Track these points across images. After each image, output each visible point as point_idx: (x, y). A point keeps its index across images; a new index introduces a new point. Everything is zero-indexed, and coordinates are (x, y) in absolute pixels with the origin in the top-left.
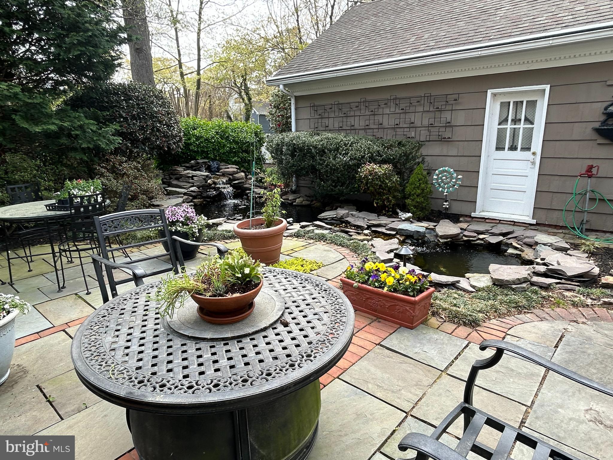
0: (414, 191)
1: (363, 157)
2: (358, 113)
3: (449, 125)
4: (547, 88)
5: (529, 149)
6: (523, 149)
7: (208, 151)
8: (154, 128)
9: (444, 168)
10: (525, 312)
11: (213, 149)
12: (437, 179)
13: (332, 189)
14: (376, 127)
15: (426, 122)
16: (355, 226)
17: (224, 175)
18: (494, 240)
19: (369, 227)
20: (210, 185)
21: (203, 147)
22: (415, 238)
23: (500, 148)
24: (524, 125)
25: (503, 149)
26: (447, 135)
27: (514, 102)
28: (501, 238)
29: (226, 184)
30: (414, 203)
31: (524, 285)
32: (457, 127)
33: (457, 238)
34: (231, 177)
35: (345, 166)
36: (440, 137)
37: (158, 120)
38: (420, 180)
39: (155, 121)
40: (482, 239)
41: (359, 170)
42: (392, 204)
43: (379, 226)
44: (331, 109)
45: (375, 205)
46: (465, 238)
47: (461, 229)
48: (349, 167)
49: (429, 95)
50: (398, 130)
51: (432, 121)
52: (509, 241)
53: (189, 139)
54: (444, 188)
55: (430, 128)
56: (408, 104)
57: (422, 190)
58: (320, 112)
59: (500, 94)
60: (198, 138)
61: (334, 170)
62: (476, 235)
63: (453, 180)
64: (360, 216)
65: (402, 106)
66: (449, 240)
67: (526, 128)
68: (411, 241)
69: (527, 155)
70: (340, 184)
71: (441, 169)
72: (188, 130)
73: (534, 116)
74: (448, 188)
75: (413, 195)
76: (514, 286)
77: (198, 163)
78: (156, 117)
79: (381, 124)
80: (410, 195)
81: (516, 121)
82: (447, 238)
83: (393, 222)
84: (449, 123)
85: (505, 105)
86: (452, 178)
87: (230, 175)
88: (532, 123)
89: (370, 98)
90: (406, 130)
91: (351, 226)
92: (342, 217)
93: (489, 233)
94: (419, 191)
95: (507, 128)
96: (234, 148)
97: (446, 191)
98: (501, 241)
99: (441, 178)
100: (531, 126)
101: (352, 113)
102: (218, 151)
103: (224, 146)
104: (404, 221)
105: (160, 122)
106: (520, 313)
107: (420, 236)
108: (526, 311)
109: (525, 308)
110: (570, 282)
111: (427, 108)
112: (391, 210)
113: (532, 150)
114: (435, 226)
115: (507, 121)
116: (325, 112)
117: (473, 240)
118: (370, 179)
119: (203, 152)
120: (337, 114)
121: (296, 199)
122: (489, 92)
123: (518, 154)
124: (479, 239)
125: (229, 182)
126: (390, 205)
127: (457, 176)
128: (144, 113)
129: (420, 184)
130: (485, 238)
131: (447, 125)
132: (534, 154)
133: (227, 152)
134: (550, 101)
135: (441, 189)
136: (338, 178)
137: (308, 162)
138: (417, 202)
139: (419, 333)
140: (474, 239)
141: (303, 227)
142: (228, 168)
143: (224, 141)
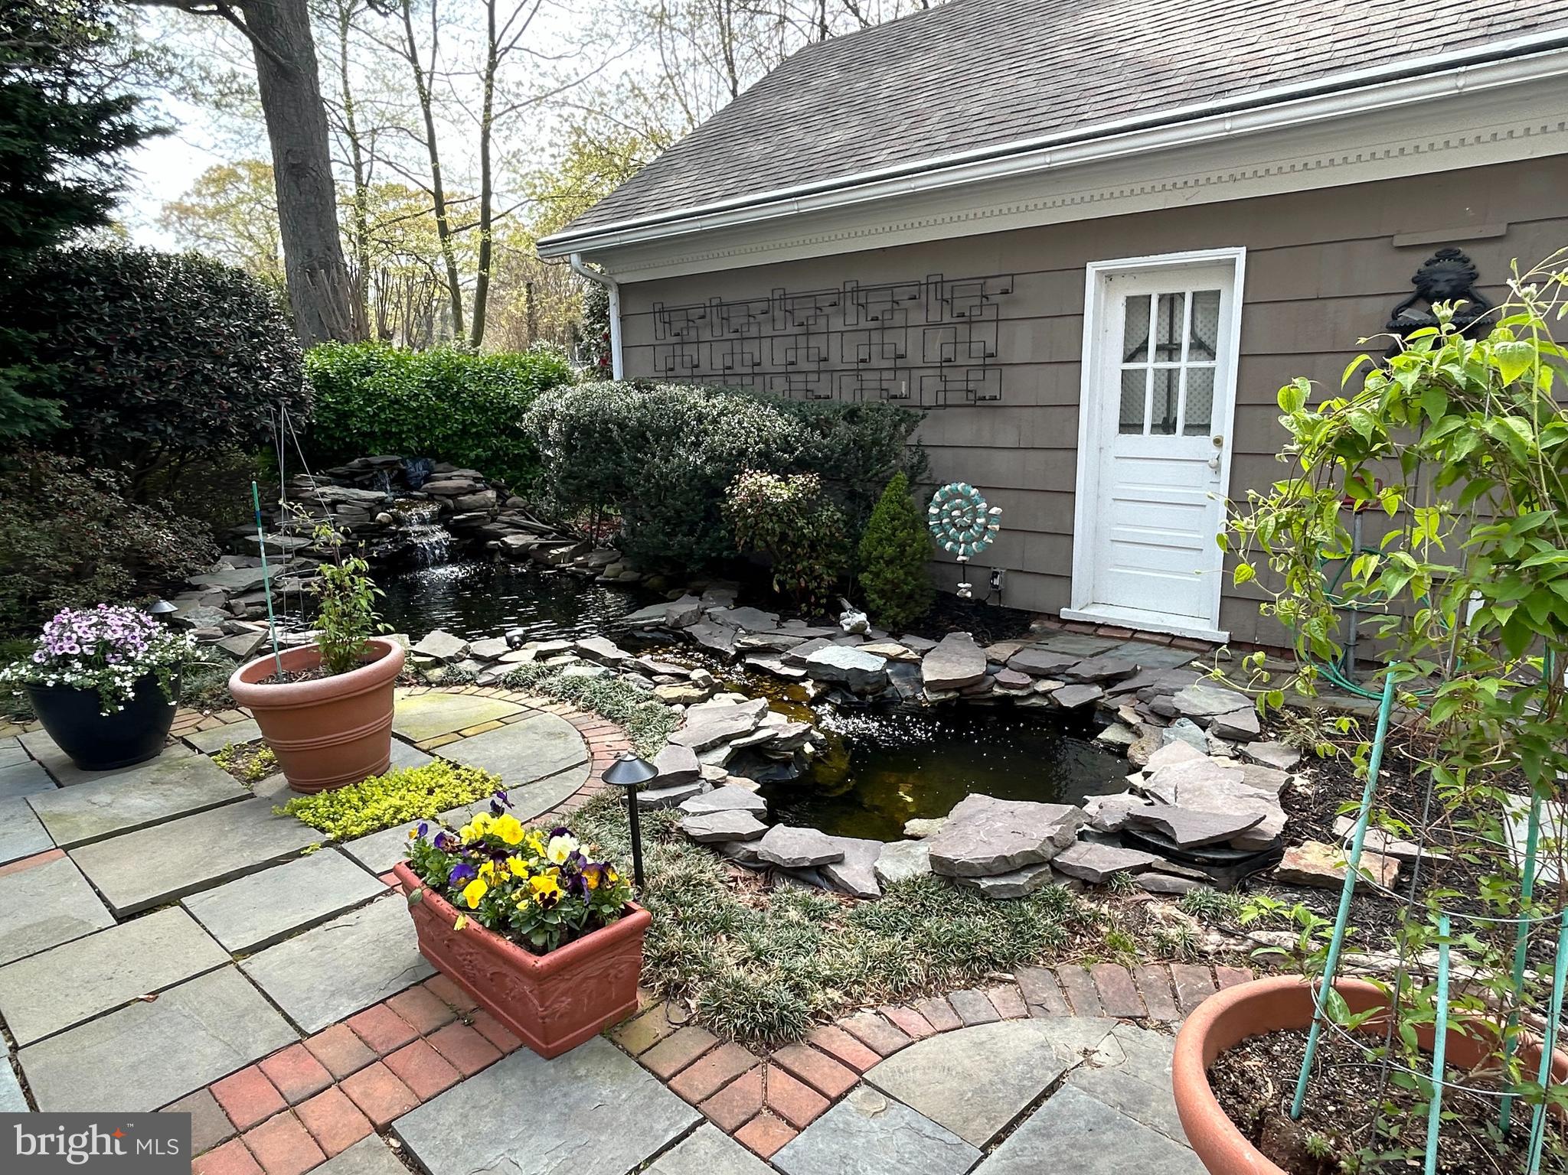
0: (880, 548)
1: (742, 453)
2: (767, 330)
3: (990, 362)
4: (1240, 254)
5: (1205, 428)
6: (1190, 429)
7: (402, 432)
8: (192, 373)
9: (954, 486)
10: (991, 980)
11: (417, 427)
12: (939, 517)
13: (665, 544)
14: (813, 367)
15: (934, 355)
16: (705, 650)
17: (431, 498)
18: (1071, 697)
19: (741, 654)
20: (383, 525)
21: (387, 422)
22: (853, 689)
23: (1129, 425)
24: (1189, 360)
25: (1138, 428)
26: (989, 389)
27: (1162, 298)
28: (1096, 691)
29: (433, 523)
30: (879, 583)
31: (1021, 880)
32: (1016, 369)
33: (976, 689)
34: (450, 502)
35: (691, 480)
36: (971, 396)
37: (211, 352)
38: (893, 519)
39: (198, 356)
40: (1045, 694)
41: (727, 490)
42: (824, 584)
43: (767, 651)
44: (703, 317)
45: (776, 588)
46: (998, 691)
47: (991, 662)
48: (706, 480)
49: (939, 279)
50: (866, 376)
51: (948, 351)
52: (1112, 703)
53: (348, 401)
54: (956, 542)
55: (945, 371)
56: (888, 306)
57: (899, 546)
58: (677, 326)
59: (1124, 273)
60: (370, 397)
61: (665, 489)
62: (1028, 680)
63: (979, 521)
64: (731, 619)
65: (875, 310)
66: (950, 695)
67: (1192, 369)
68: (843, 697)
69: (1200, 445)
70: (685, 528)
71: (948, 488)
72: (347, 378)
73: (1215, 333)
74: (968, 543)
75: (877, 559)
76: (985, 883)
77: (370, 466)
78: (205, 344)
79: (826, 360)
80: (869, 559)
81: (1169, 349)
82: (946, 691)
83: (811, 638)
84: (992, 355)
85: (1137, 306)
86: (975, 514)
87: (449, 496)
88: (1212, 355)
89: (795, 287)
90: (886, 375)
91: (696, 650)
92: (677, 625)
93: (1069, 675)
94: (890, 551)
95: (1145, 371)
96: (473, 424)
97: (961, 551)
98: (1094, 702)
99: (949, 515)
100: (1205, 364)
101: (754, 331)
102: (430, 431)
103: (447, 417)
104: (849, 634)
105: (217, 359)
106: (974, 981)
107: (867, 683)
108: (997, 974)
109: (995, 963)
110: (1174, 868)
111: (934, 317)
112: (824, 601)
113: (1215, 432)
114: (923, 653)
115: (1147, 349)
116: (688, 328)
117: (1016, 697)
118: (750, 516)
119: (387, 435)
120: (717, 332)
121: (603, 566)
122: (1092, 269)
123: (1179, 443)
124: (1036, 693)
125: (442, 518)
126: (819, 587)
127: (989, 508)
128: (166, 335)
129: (895, 529)
130: (1051, 691)
131: (988, 361)
132: (1218, 442)
133: (455, 434)
134: (1249, 295)
135: (948, 545)
136: (678, 512)
137: (602, 468)
138: (887, 581)
139: (565, 1073)
140: (1020, 693)
141: (542, 656)
142: (450, 478)
143: (445, 405)
